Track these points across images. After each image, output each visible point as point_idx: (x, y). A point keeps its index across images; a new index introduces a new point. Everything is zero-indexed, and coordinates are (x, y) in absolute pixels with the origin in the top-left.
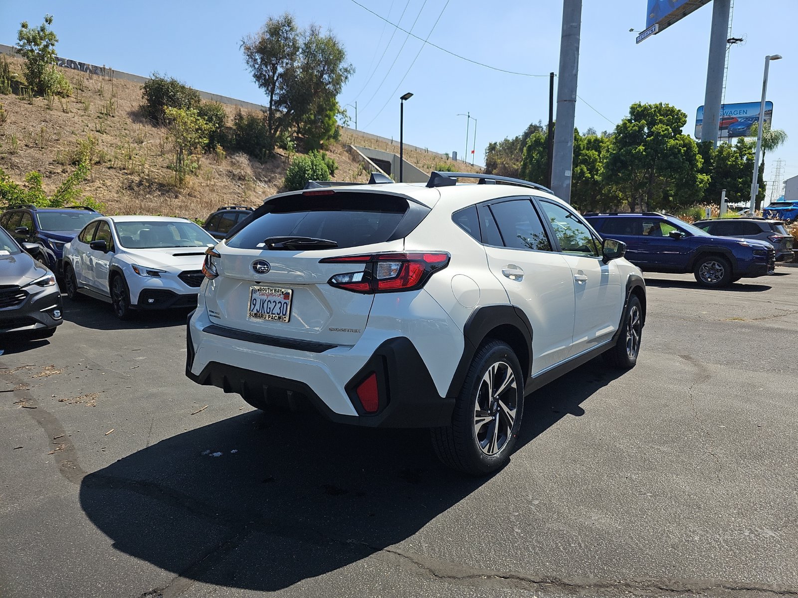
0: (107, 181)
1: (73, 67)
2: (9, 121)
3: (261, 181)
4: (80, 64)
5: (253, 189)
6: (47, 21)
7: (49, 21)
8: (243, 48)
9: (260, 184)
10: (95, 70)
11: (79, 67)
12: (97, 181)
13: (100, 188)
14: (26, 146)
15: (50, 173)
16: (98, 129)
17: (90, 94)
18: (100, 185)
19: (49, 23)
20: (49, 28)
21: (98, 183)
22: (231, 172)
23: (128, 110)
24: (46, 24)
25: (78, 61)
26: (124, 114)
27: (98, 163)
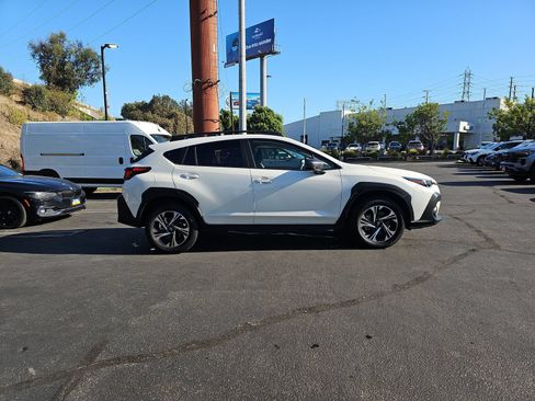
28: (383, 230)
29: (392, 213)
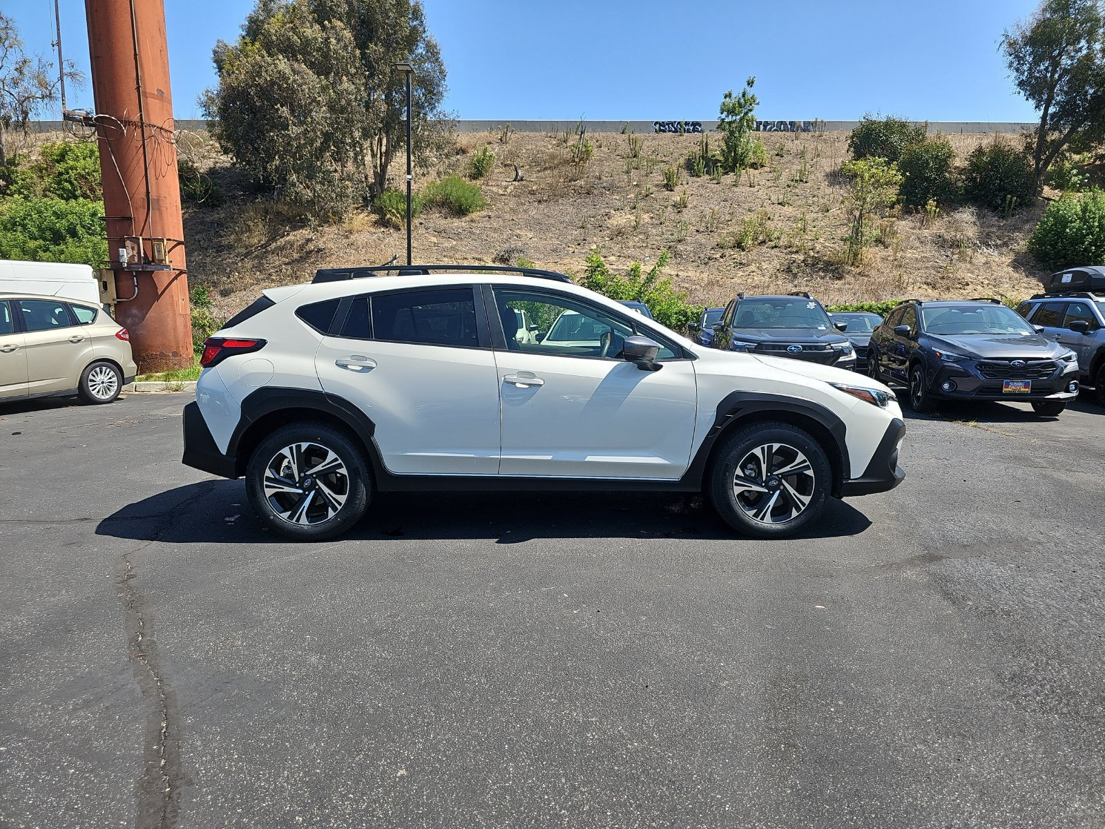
0: (763, 264)
1: (782, 129)
2: (690, 206)
3: (989, 245)
4: (792, 123)
5: (968, 259)
6: (749, 84)
7: (750, 83)
8: (1005, 46)
9: (985, 250)
10: (807, 127)
11: (789, 127)
12: (753, 264)
13: (753, 272)
14: (697, 231)
15: (709, 259)
16: (780, 201)
17: (790, 158)
18: (754, 269)
19: (751, 86)
20: (751, 92)
21: (753, 267)
22: (940, 237)
23: (828, 170)
24: (748, 89)
25: (788, 121)
26: (820, 176)
27: (763, 242)
28: (785, 496)
29: (801, 457)
